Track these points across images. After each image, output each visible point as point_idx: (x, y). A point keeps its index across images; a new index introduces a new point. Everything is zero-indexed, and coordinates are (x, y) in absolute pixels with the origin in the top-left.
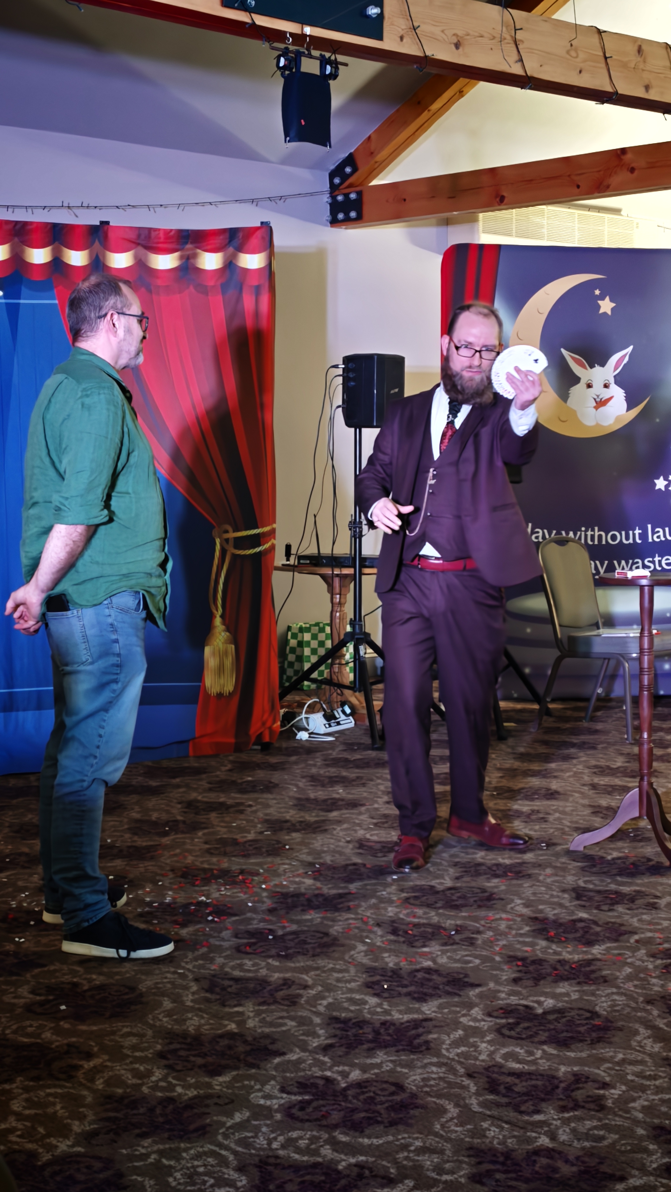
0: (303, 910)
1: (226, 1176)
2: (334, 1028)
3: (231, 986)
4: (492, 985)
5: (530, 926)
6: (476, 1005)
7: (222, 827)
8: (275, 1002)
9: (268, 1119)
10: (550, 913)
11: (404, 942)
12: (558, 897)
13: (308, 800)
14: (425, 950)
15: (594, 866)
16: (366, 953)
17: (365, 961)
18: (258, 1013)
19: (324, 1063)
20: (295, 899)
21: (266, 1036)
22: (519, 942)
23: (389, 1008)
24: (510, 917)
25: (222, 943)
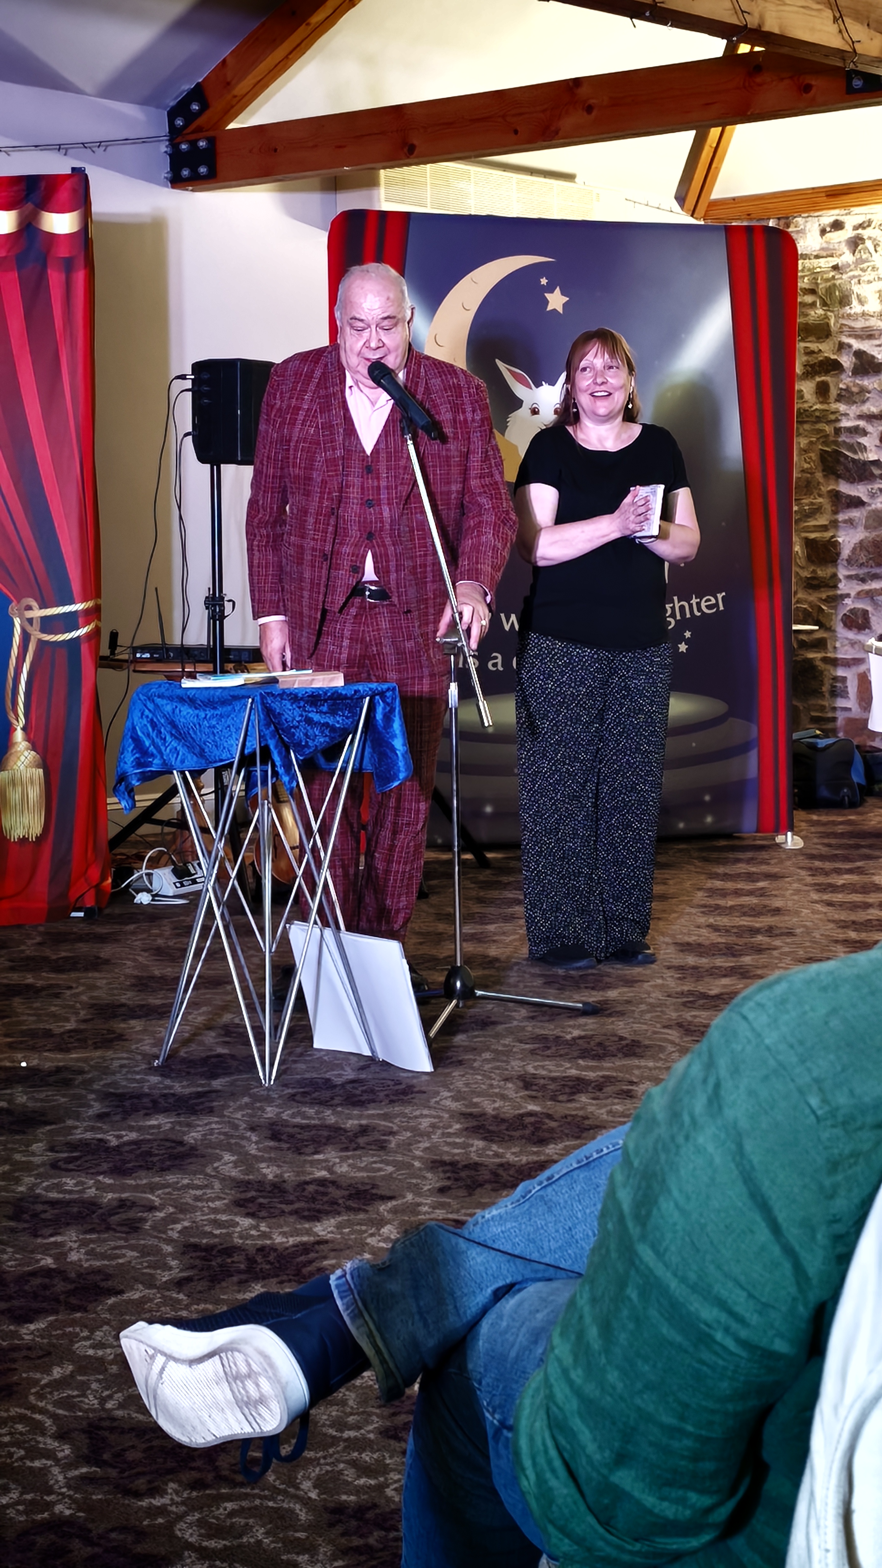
0: (146, 1115)
1: (41, 1446)
2: (191, 1257)
3: (45, 1212)
4: (410, 1197)
5: (461, 1123)
6: (388, 1222)
7: (29, 1015)
8: (108, 1228)
9: (100, 1374)
10: (489, 1106)
11: (289, 1149)
12: (500, 1087)
13: (152, 978)
14: (317, 1157)
15: (549, 1048)
16: (236, 1164)
17: (234, 1173)
18: (83, 1243)
19: (179, 1301)
20: (135, 1101)
21: (98, 1271)
22: (448, 1144)
23: (268, 1230)
24: (435, 1113)
25: (32, 1159)
